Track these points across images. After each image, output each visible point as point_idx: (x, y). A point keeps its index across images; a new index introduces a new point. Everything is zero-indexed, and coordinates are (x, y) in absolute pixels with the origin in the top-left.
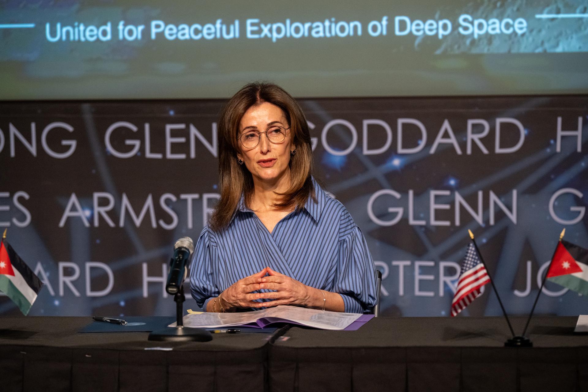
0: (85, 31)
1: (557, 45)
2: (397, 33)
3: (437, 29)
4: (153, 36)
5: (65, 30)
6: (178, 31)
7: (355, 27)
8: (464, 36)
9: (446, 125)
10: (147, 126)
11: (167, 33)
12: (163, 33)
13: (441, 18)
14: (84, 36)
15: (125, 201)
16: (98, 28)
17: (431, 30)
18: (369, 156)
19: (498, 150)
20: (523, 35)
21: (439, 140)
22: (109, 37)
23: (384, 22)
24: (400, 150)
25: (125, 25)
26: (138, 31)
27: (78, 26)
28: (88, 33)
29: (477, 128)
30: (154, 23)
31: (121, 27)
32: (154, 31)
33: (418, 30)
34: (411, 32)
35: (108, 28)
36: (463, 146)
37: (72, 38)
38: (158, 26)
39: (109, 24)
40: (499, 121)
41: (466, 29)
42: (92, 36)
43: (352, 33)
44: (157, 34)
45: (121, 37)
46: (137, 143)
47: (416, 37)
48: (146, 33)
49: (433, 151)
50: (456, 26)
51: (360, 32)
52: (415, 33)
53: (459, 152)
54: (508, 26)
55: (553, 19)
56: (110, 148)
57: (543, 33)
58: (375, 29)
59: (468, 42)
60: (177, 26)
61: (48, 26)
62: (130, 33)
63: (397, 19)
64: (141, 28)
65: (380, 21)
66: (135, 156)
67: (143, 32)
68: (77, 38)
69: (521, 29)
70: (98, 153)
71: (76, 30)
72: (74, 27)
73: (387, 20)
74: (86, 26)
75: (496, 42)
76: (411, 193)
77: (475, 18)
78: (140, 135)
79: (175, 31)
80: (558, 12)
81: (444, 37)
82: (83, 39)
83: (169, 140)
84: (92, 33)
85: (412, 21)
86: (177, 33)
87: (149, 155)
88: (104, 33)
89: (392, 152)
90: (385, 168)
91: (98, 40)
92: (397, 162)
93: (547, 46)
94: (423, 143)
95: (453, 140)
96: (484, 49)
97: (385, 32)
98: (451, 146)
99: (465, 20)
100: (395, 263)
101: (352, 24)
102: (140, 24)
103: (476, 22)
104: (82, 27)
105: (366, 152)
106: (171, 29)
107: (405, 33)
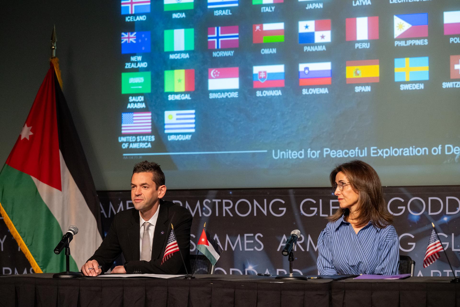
0: (291, 154)
2: (446, 153)
4: (325, 156)
5: (281, 153)
6: (337, 153)
7: (425, 150)
10: (321, 200)
11: (331, 154)
12: (330, 154)
14: (291, 156)
15: (310, 238)
16: (298, 152)
18: (431, 216)
22: (303, 157)
23: (440, 148)
24: (447, 213)
25: (311, 151)
26: (317, 153)
27: (288, 151)
28: (293, 155)
30: (325, 149)
31: (309, 151)
32: (325, 153)
33: (457, 152)
34: (453, 153)
35: (303, 152)
37: (285, 157)
38: (327, 151)
39: (303, 150)
42: (295, 156)
43: (423, 154)
44: (327, 155)
45: (309, 157)
46: (316, 209)
47: (456, 155)
48: (321, 154)
51: (427, 153)
52: (455, 153)
56: (302, 212)
58: (435, 151)
60: (336, 151)
61: (273, 151)
62: (314, 154)
63: (446, 146)
64: (318, 152)
65: (438, 147)
66: (315, 215)
67: (320, 154)
68: (287, 157)
70: (296, 214)
71: (287, 153)
72: (286, 152)
73: (441, 147)
74: (292, 151)
76: (453, 234)
78: (317, 205)
79: (335, 153)
82: (290, 158)
83: (332, 208)
84: (295, 155)
85: (454, 148)
86: (336, 154)
87: (321, 215)
88: (301, 155)
89: (443, 213)
90: (440, 222)
91: (298, 158)
92: (445, 219)
94: (459, 209)
97: (440, 153)
100: (445, 271)
101: (423, 149)
102: (318, 150)
104: (290, 152)
105: (430, 214)
106: (333, 152)
107: (450, 153)
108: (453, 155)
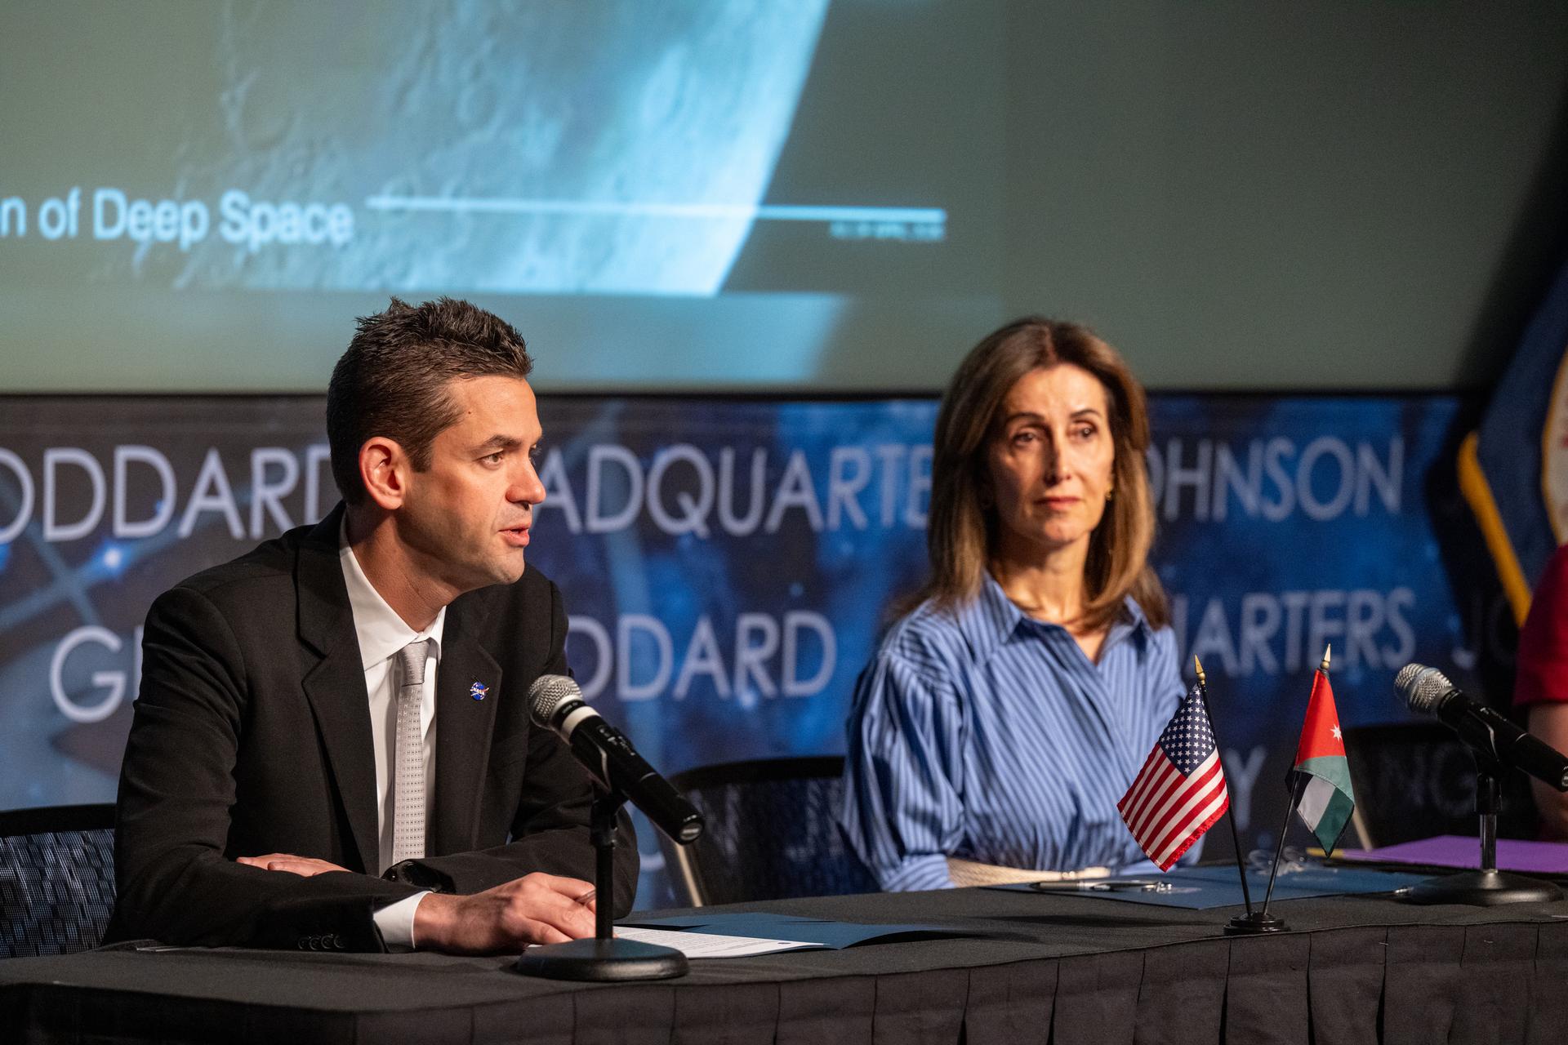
1: (404, 274)
2: (100, 231)
3: (179, 224)
7: (13, 214)
8: (230, 247)
9: (213, 466)
13: (188, 198)
17: (167, 227)
18: (57, 544)
20: (345, 247)
21: (199, 501)
23: (74, 202)
24: (122, 528)
29: (274, 472)
33: (141, 227)
34: (127, 232)
36: (245, 513)
40: (314, 455)
41: (235, 226)
43: (5, 228)
47: (137, 244)
49: (186, 528)
50: (216, 219)
51: (22, 227)
52: (136, 234)
53: (237, 530)
54: (316, 223)
55: (398, 212)
57: (384, 243)
58: (53, 219)
59: (239, 258)
63: (100, 196)
65: (64, 198)
69: (341, 230)
73: (79, 198)
75: (294, 262)
77: (255, 199)
80: (410, 192)
81: (195, 246)
85: (128, 205)
89: (104, 532)
90: (88, 573)
92: (113, 558)
93: (389, 273)
94: (166, 509)
95: (225, 503)
96: (268, 278)
97: (73, 230)
98: (223, 516)
99: (235, 205)
101: (6, 206)
103: (257, 211)
105: (52, 532)
107: (115, 232)
108: (126, 243)
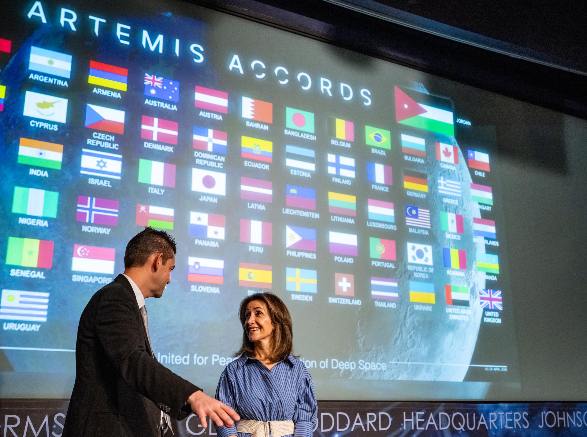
0: (174, 358)
1: (398, 377)
2: (333, 367)
3: (350, 366)
4: (213, 364)
5: (162, 357)
6: (226, 361)
7: (314, 363)
8: (361, 371)
9: (358, 416)
11: (220, 361)
12: (218, 361)
13: (351, 361)
14: (174, 361)
16: (182, 357)
17: (347, 367)
18: (324, 433)
19: (380, 429)
20: (385, 371)
21: (355, 424)
22: (188, 363)
23: (327, 362)
24: (338, 430)
25: (198, 356)
26: (205, 360)
27: (171, 355)
28: (176, 360)
29: (371, 418)
30: (214, 356)
31: (195, 357)
32: (213, 360)
33: (342, 367)
34: (338, 368)
35: (188, 357)
36: (365, 426)
37: (166, 362)
38: (216, 358)
39: (189, 355)
40: (380, 413)
41: (362, 367)
42: (178, 361)
43: (312, 367)
44: (215, 362)
45: (195, 363)
47: (341, 370)
48: (209, 361)
49: (352, 430)
50: (358, 365)
51: (316, 367)
52: (340, 368)
53: (364, 430)
54: (379, 366)
55: (396, 364)
56: (188, 429)
57: (393, 370)
58: (323, 365)
59: (363, 373)
60: (226, 359)
62: (200, 360)
63: (333, 360)
64: (206, 358)
65: (325, 361)
66: (203, 434)
67: (207, 360)
68: (169, 362)
69: (384, 368)
70: (182, 433)
71: (169, 357)
72: (168, 356)
73: (328, 361)
74: (175, 355)
75: (374, 374)
77: (365, 362)
79: (225, 361)
80: (398, 361)
81: (353, 370)
82: (173, 363)
84: (178, 360)
85: (339, 362)
86: (226, 362)
87: (211, 433)
88: (186, 360)
89: (334, 430)
91: (182, 364)
92: (336, 436)
93: (395, 377)
94: (348, 425)
95: (361, 424)
96: (369, 377)
97: (327, 367)
98: (360, 426)
99: (361, 362)
101: (312, 362)
102: (206, 356)
103: (366, 364)
104: (173, 356)
105: (323, 431)
106: (223, 360)
107: (336, 367)
108: (339, 370)
